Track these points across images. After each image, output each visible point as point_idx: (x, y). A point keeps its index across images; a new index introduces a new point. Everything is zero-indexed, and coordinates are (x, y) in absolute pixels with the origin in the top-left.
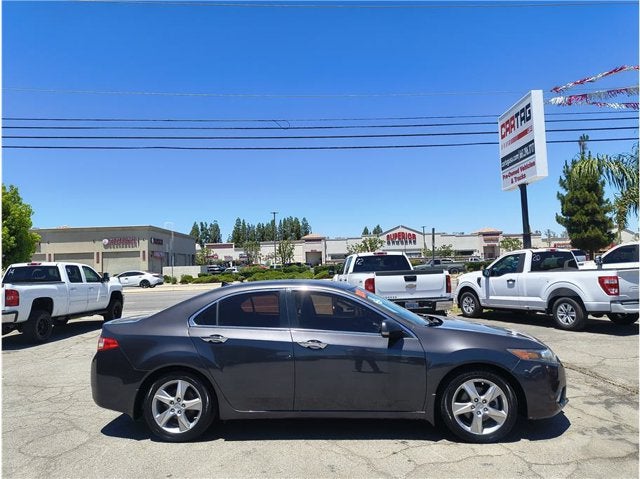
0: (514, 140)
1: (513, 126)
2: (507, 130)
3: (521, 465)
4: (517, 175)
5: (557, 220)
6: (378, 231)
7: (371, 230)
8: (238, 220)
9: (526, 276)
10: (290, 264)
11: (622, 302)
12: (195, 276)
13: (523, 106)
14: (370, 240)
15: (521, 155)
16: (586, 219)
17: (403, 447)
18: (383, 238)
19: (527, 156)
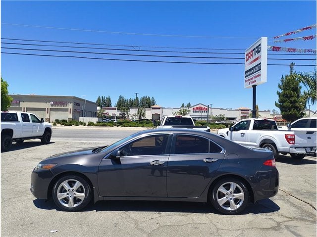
0: (252, 62)
1: (252, 55)
2: (249, 57)
3: (214, 229)
4: (252, 81)
5: (276, 105)
6: (189, 106)
7: (186, 105)
8: (121, 96)
9: (250, 132)
10: (143, 120)
11: (295, 148)
12: (95, 123)
13: (257, 45)
14: (183, 110)
15: (255, 70)
16: (290, 105)
17: (158, 215)
18: (191, 109)
19: (257, 71)
